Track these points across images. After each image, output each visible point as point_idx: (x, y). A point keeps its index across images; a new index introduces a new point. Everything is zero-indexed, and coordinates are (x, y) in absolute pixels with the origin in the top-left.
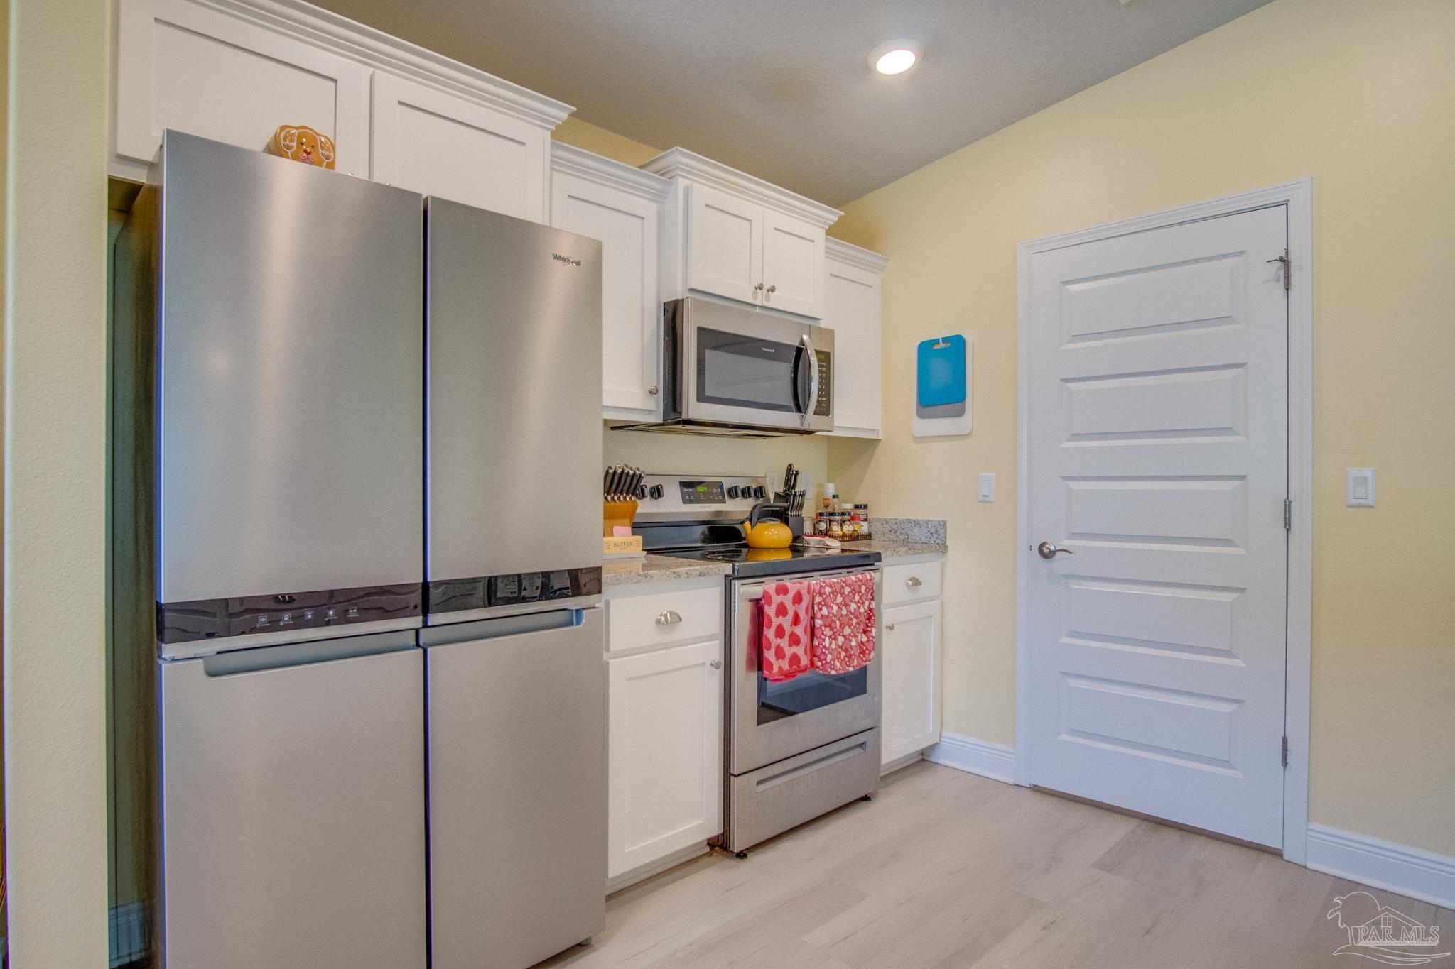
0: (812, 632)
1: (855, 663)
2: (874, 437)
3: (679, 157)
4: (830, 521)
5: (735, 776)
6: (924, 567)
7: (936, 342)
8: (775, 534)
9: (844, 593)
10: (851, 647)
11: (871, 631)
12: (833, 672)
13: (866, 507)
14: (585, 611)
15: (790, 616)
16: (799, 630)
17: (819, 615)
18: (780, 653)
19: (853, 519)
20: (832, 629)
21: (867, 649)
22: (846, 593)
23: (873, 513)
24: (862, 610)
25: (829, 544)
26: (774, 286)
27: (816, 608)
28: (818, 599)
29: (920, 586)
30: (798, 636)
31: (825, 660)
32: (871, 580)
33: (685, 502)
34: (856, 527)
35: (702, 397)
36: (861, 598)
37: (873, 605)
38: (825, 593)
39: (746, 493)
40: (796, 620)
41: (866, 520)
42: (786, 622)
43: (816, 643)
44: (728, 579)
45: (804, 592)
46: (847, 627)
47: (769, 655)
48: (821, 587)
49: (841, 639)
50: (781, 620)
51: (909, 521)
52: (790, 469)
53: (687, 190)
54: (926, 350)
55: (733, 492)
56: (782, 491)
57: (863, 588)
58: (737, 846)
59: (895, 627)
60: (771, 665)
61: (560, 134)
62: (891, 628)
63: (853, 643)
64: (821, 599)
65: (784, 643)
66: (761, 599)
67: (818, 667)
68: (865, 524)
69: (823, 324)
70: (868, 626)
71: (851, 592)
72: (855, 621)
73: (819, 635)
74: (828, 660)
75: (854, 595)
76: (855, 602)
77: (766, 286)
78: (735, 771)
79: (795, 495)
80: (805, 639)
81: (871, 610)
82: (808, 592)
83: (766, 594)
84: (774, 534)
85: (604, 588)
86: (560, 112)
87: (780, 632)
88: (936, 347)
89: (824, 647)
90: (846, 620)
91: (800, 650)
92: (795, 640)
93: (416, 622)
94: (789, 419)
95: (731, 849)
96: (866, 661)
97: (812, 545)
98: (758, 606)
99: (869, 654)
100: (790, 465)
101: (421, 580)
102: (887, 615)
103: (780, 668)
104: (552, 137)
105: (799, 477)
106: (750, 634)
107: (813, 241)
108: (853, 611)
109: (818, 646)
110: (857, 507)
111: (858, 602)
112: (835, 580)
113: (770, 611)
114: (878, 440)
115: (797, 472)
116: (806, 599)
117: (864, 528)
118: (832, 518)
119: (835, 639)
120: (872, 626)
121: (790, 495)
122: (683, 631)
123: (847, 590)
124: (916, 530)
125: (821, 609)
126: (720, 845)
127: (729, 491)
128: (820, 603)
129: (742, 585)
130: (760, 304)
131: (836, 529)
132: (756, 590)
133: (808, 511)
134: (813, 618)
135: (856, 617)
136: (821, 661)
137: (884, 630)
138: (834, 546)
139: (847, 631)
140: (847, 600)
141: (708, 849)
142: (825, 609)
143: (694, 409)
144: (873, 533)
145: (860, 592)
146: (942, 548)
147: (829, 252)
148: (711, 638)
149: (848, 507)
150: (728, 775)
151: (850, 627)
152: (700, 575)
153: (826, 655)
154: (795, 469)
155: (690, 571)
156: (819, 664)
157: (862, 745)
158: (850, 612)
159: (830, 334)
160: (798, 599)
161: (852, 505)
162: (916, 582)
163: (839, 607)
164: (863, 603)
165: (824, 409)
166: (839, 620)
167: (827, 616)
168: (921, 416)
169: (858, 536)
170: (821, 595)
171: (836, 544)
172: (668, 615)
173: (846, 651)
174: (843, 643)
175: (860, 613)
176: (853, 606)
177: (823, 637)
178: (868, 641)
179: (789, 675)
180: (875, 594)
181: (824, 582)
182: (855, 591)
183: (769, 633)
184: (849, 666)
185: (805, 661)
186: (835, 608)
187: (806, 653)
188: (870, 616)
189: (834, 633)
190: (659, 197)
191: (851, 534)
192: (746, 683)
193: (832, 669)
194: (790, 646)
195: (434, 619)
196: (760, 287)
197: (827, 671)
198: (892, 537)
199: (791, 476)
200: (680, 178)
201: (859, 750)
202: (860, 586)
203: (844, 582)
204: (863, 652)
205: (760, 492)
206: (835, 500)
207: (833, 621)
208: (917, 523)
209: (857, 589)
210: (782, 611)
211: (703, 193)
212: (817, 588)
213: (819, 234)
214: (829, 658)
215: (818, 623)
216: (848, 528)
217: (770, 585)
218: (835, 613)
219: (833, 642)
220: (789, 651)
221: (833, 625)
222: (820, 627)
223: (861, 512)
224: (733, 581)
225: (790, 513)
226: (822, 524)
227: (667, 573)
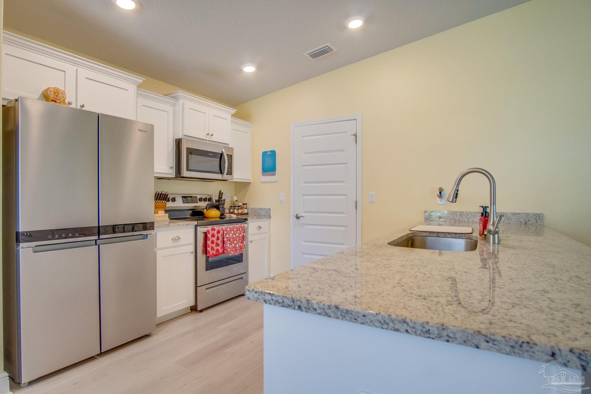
0: (223, 242)
1: (238, 252)
2: (249, 181)
3: (181, 93)
4: (234, 209)
5: (199, 287)
6: (263, 223)
7: (268, 152)
9: (234, 230)
10: (237, 247)
11: (244, 242)
12: (231, 255)
13: (246, 204)
14: (149, 235)
15: (216, 237)
16: (219, 242)
17: (225, 237)
18: (212, 249)
19: (242, 208)
20: (230, 241)
21: (242, 248)
22: (235, 230)
23: (250, 206)
24: (240, 236)
25: (232, 216)
26: (213, 134)
27: (225, 235)
28: (225, 232)
29: (262, 229)
30: (218, 243)
31: (228, 251)
32: (243, 226)
33: (184, 203)
34: (243, 211)
35: (188, 170)
36: (240, 232)
37: (245, 234)
38: (227, 230)
39: (205, 200)
40: (218, 239)
41: (246, 208)
42: (215, 239)
43: (225, 246)
45: (221, 230)
46: (235, 241)
47: (209, 249)
48: (226, 228)
49: (233, 245)
50: (213, 238)
51: (259, 209)
52: (220, 192)
53: (183, 104)
54: (265, 154)
55: (201, 200)
56: (218, 199)
57: (241, 229)
58: (199, 308)
59: (253, 241)
60: (209, 252)
61: (140, 87)
62: (251, 242)
63: (237, 246)
64: (226, 232)
65: (214, 245)
66: (206, 232)
67: (225, 253)
68: (246, 210)
69: (230, 146)
70: (243, 241)
71: (236, 230)
72: (238, 239)
73: (225, 243)
74: (229, 251)
75: (238, 231)
76: (238, 233)
77: (210, 134)
78: (198, 285)
79: (222, 201)
80: (221, 244)
81: (244, 236)
82: (222, 230)
83: (208, 231)
84: (214, 213)
85: (155, 229)
86: (140, 80)
87: (213, 242)
88: (267, 153)
89: (227, 247)
90: (235, 239)
91: (219, 248)
92: (218, 245)
93: (96, 237)
94: (219, 176)
95: (198, 309)
96: (242, 251)
97: (227, 216)
98: (206, 234)
99: (243, 249)
100: (220, 191)
101: (97, 225)
102: (250, 238)
103: (213, 253)
104: (137, 87)
105: (223, 195)
106: (203, 243)
107: (226, 119)
108: (237, 236)
109: (225, 247)
110: (243, 204)
111: (239, 233)
112: (231, 226)
113: (209, 236)
114: (251, 182)
115: (222, 193)
116: (221, 232)
117: (246, 211)
118: (235, 208)
119: (231, 244)
120: (244, 241)
121: (220, 200)
122: (181, 242)
123: (235, 229)
124: (262, 211)
125: (226, 235)
126: (194, 309)
127: (199, 199)
128: (226, 233)
129: (200, 228)
130: (208, 140)
131: (236, 211)
132: (205, 229)
133: (227, 205)
134: (223, 238)
135: (238, 238)
136: (226, 251)
137: (249, 243)
138: (234, 216)
139: (235, 242)
140: (235, 232)
141: (190, 311)
142: (227, 235)
143: (185, 173)
144: (249, 212)
145: (240, 230)
146: (269, 217)
147: (232, 122)
148: (190, 244)
149: (241, 204)
150: (196, 287)
151: (236, 241)
152: (186, 225)
153: (228, 249)
154: (222, 192)
155: (183, 224)
156: (226, 252)
157: (241, 278)
158: (236, 236)
159: (232, 149)
160: (218, 232)
162: (260, 227)
163: (232, 235)
164: (241, 234)
165: (230, 173)
166: (233, 239)
167: (229, 237)
168: (263, 175)
169: (243, 214)
170: (226, 231)
171: (235, 216)
172: (176, 237)
173: (235, 248)
174: (234, 246)
175: (240, 237)
176: (237, 235)
177: (227, 244)
178: (243, 245)
179: (215, 255)
180: (245, 231)
181: (227, 227)
182: (237, 230)
183: (209, 242)
184: (236, 253)
185: (221, 251)
186: (231, 235)
187: (221, 249)
188: (243, 237)
189: (231, 243)
190: (174, 105)
191: (241, 213)
192: (202, 258)
193: (230, 254)
194: (216, 246)
195: (102, 237)
196: (208, 134)
197: (228, 254)
198: (255, 214)
199: (221, 194)
200: (181, 100)
201: (241, 280)
202: (240, 228)
203: (234, 227)
204: (241, 249)
205: (210, 199)
206: (236, 202)
207: (230, 239)
208: (262, 209)
209: (239, 229)
210: (213, 236)
211: (189, 104)
212: (225, 229)
213: (229, 117)
214: (229, 250)
215: (225, 239)
216: (240, 211)
217: (210, 228)
218: (231, 236)
219: (231, 245)
220: (216, 248)
221: (230, 240)
222: (226, 241)
223: (245, 206)
224: (197, 227)
225: (220, 206)
226: (231, 210)
227: (175, 224)
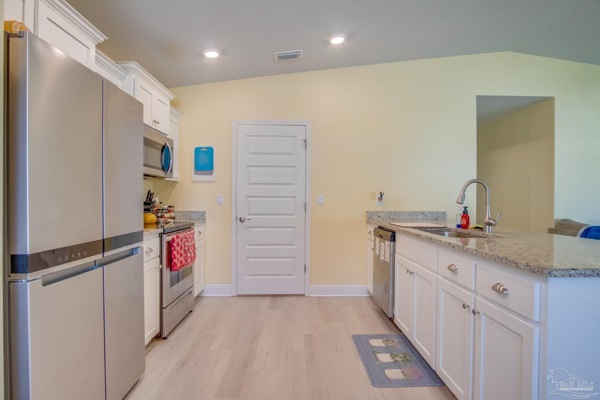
2: (176, 180)
3: (135, 65)
5: (164, 308)
6: (201, 228)
7: (202, 148)
8: (150, 218)
9: (191, 237)
11: (195, 251)
12: (189, 266)
13: (173, 207)
14: (139, 248)
15: (180, 246)
16: (182, 252)
17: (186, 245)
19: (169, 211)
21: (194, 257)
23: (175, 209)
25: (170, 221)
27: (186, 243)
28: (186, 240)
34: (171, 214)
36: (193, 239)
38: (187, 238)
40: (182, 248)
41: (173, 212)
44: (161, 235)
45: (183, 237)
46: (191, 249)
50: (178, 248)
51: (191, 212)
52: (149, 193)
54: (198, 151)
56: (146, 201)
57: (193, 235)
58: (163, 335)
60: (176, 264)
63: (192, 255)
66: (170, 241)
67: (185, 264)
68: (173, 213)
69: (170, 138)
70: (194, 249)
73: (186, 253)
78: (164, 305)
80: (183, 254)
83: (173, 240)
87: (178, 253)
88: (202, 150)
92: (181, 255)
93: (101, 256)
98: (170, 244)
100: (149, 191)
101: (102, 239)
103: (179, 266)
105: (154, 195)
107: (166, 106)
109: (186, 257)
110: (170, 207)
113: (175, 245)
114: (178, 181)
115: (153, 193)
116: (183, 240)
117: (173, 215)
118: (163, 211)
121: (151, 203)
122: (152, 255)
124: (194, 215)
126: (159, 336)
129: (167, 236)
130: (154, 128)
131: (165, 215)
132: (169, 238)
134: (185, 247)
136: (186, 262)
139: (191, 251)
140: (191, 240)
141: (151, 340)
144: (176, 216)
146: (204, 220)
147: (170, 111)
148: (158, 257)
149: (166, 207)
150: (162, 308)
153: (188, 260)
154: (151, 192)
157: (190, 292)
158: (192, 244)
159: (172, 141)
160: (181, 240)
161: (168, 206)
162: (200, 233)
166: (190, 247)
168: (196, 174)
169: (172, 218)
172: (148, 249)
173: (191, 258)
174: (190, 255)
176: (192, 242)
181: (187, 233)
183: (174, 253)
184: (192, 263)
185: (183, 262)
186: (189, 243)
187: (184, 259)
190: (122, 79)
191: (170, 217)
192: (166, 273)
196: (155, 122)
198: (184, 218)
201: (189, 295)
203: (190, 233)
206: (161, 204)
208: (194, 212)
210: (178, 244)
212: (186, 236)
213: (168, 104)
216: (169, 215)
217: (174, 235)
220: (180, 260)
222: (187, 250)
223: (172, 208)
224: (163, 235)
225: (150, 210)
226: (159, 213)
227: (149, 233)
